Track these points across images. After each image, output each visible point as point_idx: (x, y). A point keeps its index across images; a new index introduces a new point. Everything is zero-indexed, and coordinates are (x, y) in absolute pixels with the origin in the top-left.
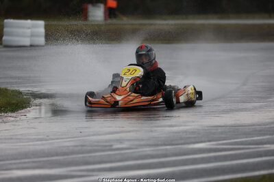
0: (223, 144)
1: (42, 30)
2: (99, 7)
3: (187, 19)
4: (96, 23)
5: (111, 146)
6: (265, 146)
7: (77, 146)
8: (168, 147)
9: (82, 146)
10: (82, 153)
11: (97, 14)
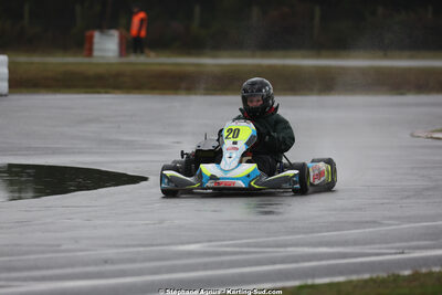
0: (227, 246)
1: (5, 71)
2: (112, 35)
3: (253, 56)
4: (101, 61)
5: (59, 246)
6: (289, 249)
7: (7, 245)
8: (142, 249)
9: (17, 245)
10: (12, 255)
11: (107, 46)
